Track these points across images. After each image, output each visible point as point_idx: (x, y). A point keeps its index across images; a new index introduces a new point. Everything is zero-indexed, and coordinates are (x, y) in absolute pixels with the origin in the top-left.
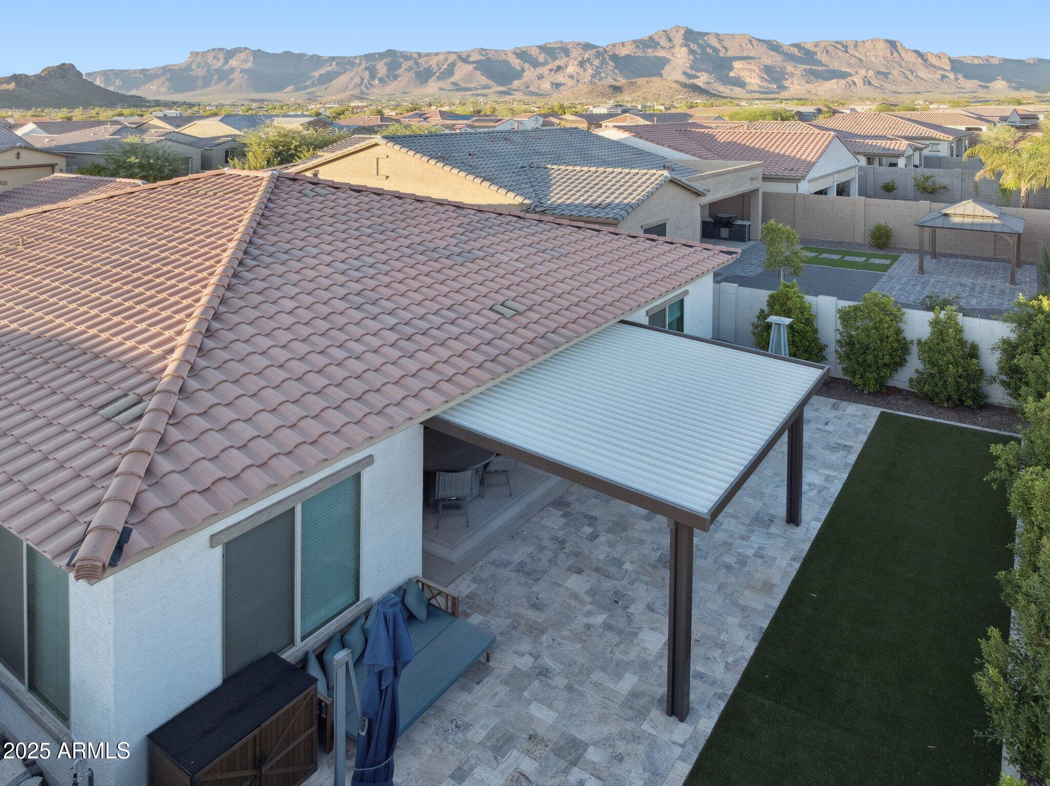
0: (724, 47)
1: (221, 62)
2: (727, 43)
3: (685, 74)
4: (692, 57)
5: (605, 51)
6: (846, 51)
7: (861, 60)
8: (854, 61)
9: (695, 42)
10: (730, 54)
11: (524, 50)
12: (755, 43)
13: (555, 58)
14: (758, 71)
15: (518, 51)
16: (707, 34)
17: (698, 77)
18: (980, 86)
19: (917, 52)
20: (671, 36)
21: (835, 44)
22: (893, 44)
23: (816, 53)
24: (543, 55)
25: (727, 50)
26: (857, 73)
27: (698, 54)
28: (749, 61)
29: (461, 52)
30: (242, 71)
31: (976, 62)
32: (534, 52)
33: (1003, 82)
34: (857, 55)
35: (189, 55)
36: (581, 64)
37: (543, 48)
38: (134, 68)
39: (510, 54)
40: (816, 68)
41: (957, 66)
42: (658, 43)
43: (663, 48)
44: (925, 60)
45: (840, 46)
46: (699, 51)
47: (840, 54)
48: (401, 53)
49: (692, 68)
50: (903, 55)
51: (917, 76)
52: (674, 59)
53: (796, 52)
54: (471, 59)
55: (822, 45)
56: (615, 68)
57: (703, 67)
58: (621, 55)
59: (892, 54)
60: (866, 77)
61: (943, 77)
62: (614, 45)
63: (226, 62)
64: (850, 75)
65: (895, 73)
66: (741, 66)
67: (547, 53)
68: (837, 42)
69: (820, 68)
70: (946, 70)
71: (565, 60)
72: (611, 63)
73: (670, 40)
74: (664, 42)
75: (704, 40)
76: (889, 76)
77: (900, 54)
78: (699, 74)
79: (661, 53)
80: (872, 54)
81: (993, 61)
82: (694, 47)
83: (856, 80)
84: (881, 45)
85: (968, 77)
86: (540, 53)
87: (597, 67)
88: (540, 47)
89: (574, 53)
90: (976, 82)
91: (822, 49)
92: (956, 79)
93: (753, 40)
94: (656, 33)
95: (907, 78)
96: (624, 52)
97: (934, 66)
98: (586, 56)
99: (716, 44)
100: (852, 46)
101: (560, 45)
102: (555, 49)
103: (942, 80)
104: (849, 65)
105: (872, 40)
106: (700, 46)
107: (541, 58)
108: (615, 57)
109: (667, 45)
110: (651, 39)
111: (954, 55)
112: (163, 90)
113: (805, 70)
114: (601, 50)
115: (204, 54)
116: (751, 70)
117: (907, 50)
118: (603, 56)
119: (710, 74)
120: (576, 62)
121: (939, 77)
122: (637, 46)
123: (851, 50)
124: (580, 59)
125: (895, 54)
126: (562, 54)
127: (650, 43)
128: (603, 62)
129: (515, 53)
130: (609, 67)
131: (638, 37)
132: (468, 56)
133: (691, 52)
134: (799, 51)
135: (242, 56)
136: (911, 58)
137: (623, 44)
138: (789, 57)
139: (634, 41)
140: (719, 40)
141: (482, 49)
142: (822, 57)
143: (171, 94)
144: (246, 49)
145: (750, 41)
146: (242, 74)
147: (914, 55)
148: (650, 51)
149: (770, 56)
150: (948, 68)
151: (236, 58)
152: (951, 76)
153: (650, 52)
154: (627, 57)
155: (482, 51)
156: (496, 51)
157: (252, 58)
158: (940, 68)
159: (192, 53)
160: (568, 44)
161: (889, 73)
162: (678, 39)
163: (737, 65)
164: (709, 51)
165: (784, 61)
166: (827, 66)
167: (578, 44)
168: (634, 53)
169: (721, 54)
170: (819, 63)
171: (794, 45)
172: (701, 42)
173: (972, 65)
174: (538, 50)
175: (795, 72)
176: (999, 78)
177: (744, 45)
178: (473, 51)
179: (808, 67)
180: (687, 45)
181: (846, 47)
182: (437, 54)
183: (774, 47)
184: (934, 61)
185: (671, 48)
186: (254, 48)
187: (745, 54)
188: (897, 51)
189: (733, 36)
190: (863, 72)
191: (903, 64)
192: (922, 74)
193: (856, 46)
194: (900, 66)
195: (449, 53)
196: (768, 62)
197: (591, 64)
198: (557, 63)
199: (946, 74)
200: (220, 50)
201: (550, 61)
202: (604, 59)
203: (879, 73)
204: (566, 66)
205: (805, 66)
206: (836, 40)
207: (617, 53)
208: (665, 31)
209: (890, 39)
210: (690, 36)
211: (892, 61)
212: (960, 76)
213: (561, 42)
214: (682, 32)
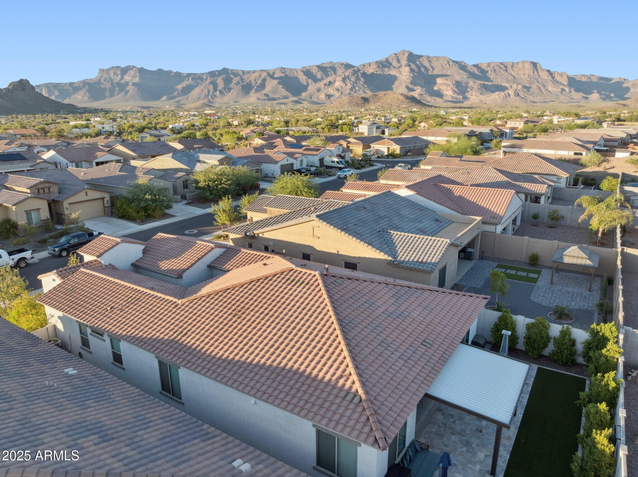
0: (432, 67)
1: (119, 77)
2: (434, 64)
3: (407, 87)
4: (412, 75)
5: (359, 70)
6: (506, 71)
7: (514, 77)
8: (510, 78)
9: (415, 63)
10: (435, 72)
11: (308, 68)
12: (451, 63)
13: (327, 76)
14: (451, 85)
15: (305, 70)
16: (421, 56)
17: (415, 90)
18: (583, 97)
19: (549, 71)
20: (400, 58)
21: (500, 65)
22: (534, 65)
23: (487, 72)
24: (320, 72)
25: (433, 69)
26: (511, 87)
27: (416, 72)
28: (446, 78)
29: (269, 70)
30: (134, 84)
31: (584, 79)
32: (315, 71)
33: (597, 94)
34: (513, 73)
35: (98, 71)
36: (344, 80)
37: (321, 68)
38: (65, 82)
39: (299, 72)
40: (487, 83)
41: (573, 83)
42: (391, 64)
43: (395, 67)
44: (553, 77)
45: (502, 66)
46: (416, 70)
47: (503, 72)
48: (232, 70)
49: (412, 83)
50: (540, 73)
51: (547, 90)
52: (401, 76)
53: (475, 70)
54: (275, 76)
55: (492, 65)
56: (365, 83)
57: (418, 82)
58: (368, 73)
59: (534, 73)
60: (516, 90)
61: (563, 90)
62: (364, 65)
63: (122, 78)
64: (507, 88)
65: (534, 87)
66: (441, 82)
67: (322, 71)
69: (490, 83)
70: (564, 85)
71: (334, 76)
72: (362, 79)
73: (399, 61)
74: (395, 63)
75: (420, 62)
76: (531, 89)
77: (538, 73)
78: (415, 88)
79: (393, 72)
80: (521, 72)
81: (594, 80)
82: (413, 67)
83: (510, 92)
84: (528, 66)
85: (577, 90)
86: (318, 71)
87: (354, 83)
88: (318, 66)
89: (340, 71)
90: (581, 94)
91: (491, 68)
92: (570, 92)
93: (450, 61)
94: (391, 56)
95: (541, 91)
96: (370, 71)
97: (557, 82)
98: (347, 74)
99: (427, 65)
100: (510, 67)
101: (330, 65)
102: (327, 68)
103: (561, 93)
104: (507, 81)
105: (523, 62)
106: (418, 66)
107: (319, 76)
108: (364, 75)
109: (398, 65)
110: (387, 60)
111: (571, 74)
112: (86, 98)
113: (480, 84)
114: (356, 69)
115: (108, 71)
116: (448, 85)
117: (543, 70)
118: (357, 74)
119: (422, 87)
120: (341, 79)
121: (560, 90)
122: (379, 66)
123: (509, 70)
124: (343, 76)
125: (536, 72)
126: (332, 72)
127: (385, 64)
128: (358, 79)
129: (303, 72)
130: (361, 83)
132: (274, 73)
133: (412, 70)
134: (478, 70)
135: (132, 72)
136: (544, 76)
137: (370, 64)
138: (472, 75)
139: (377, 62)
140: (429, 61)
141: (283, 68)
142: (491, 75)
143: (91, 102)
144: (134, 67)
145: (448, 62)
146: (134, 87)
147: (547, 73)
148: (386, 69)
149: (460, 74)
150: (566, 83)
151: (128, 74)
152: (567, 89)
153: (387, 71)
154: (373, 74)
155: (282, 69)
156: (291, 70)
157: (138, 74)
158: (561, 84)
159: (100, 70)
160: (336, 64)
161: (531, 87)
162: (404, 62)
163: (439, 81)
164: (423, 70)
165: (468, 77)
166: (492, 82)
167: (342, 64)
168: (377, 71)
169: (430, 73)
170: (488, 79)
171: (476, 66)
172: (418, 63)
173: (580, 81)
174: (317, 69)
175: (474, 86)
176: (595, 91)
177: (444, 65)
178: (276, 69)
179: (482, 82)
180: (409, 66)
181: (506, 67)
182: (254, 72)
183: (462, 67)
184: (558, 78)
185: (399, 67)
186: (139, 67)
187: (444, 72)
188: (537, 70)
189: (438, 58)
190: (515, 86)
191: (540, 80)
192: (550, 88)
193: (512, 67)
194: (538, 82)
195: (262, 71)
196: (458, 78)
197: (350, 80)
198: (329, 79)
199: (565, 88)
200: (118, 67)
201: (324, 77)
202: (358, 76)
203: (525, 87)
204: (334, 82)
205: (480, 82)
206: (500, 62)
207: (366, 71)
208: (396, 54)
209: (534, 61)
210: (412, 58)
211: (533, 78)
212: (572, 90)
213: (331, 63)
214: (406, 55)
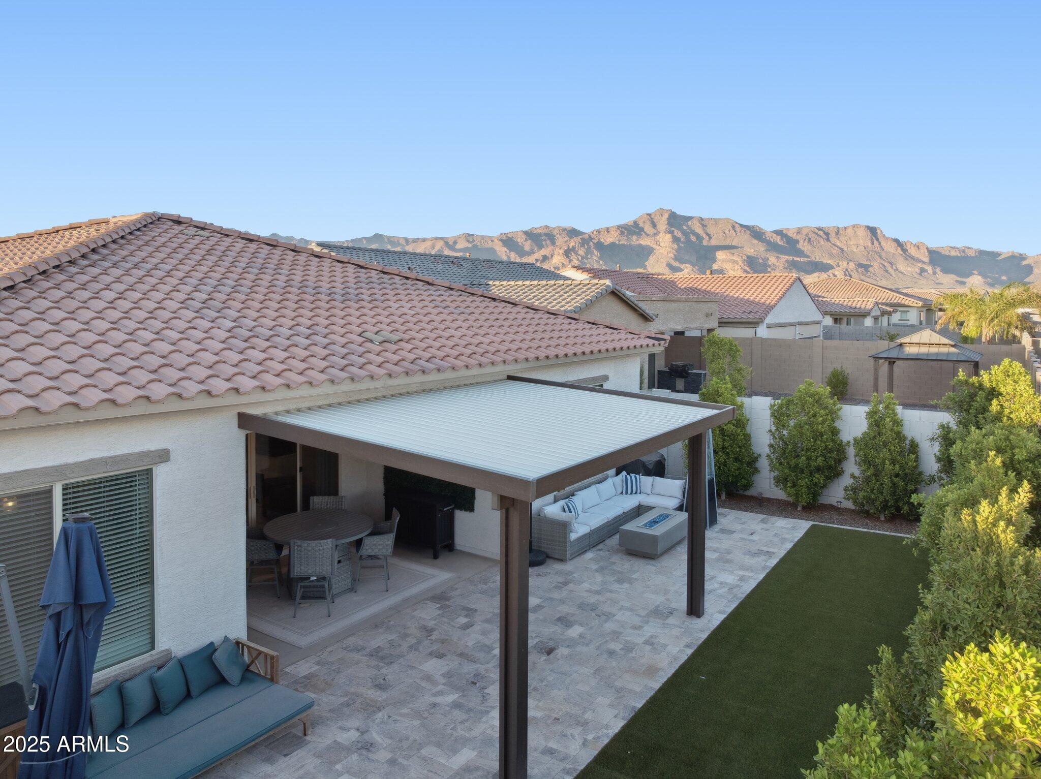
0: (707, 234)
2: (711, 230)
3: (669, 266)
4: (676, 246)
5: (591, 238)
6: (828, 240)
7: (842, 250)
8: (835, 251)
9: (679, 228)
10: (714, 242)
11: (510, 236)
12: (738, 229)
13: (541, 247)
14: (740, 263)
15: (505, 238)
16: (690, 218)
17: (681, 270)
18: (957, 281)
19: (896, 241)
20: (656, 221)
21: (817, 231)
22: (873, 231)
23: (798, 242)
24: (529, 242)
25: (710, 238)
26: (838, 265)
27: (682, 242)
28: (732, 251)
29: (448, 238)
31: (953, 253)
32: (520, 240)
33: (979, 277)
34: (839, 244)
36: (567, 253)
37: (529, 234)
39: (496, 241)
40: (798, 259)
41: (937, 258)
42: (642, 230)
43: (648, 235)
44: (905, 251)
45: (821, 233)
46: (683, 239)
47: (822, 242)
48: (388, 238)
49: (676, 259)
50: (883, 244)
51: (897, 270)
52: (658, 247)
53: (778, 239)
54: (458, 247)
55: (804, 232)
56: (600, 258)
57: (686, 257)
58: (606, 244)
59: (872, 243)
60: (847, 270)
61: (923, 270)
62: (599, 231)
64: (832, 267)
65: (875, 265)
66: (724, 257)
67: (533, 240)
68: (819, 229)
69: (802, 260)
70: (924, 263)
71: (551, 248)
72: (596, 253)
73: (654, 225)
74: (648, 228)
75: (688, 226)
76: (870, 269)
77: (880, 244)
78: (682, 266)
79: (645, 242)
80: (852, 242)
81: (971, 253)
82: (678, 233)
83: (836, 273)
84: (862, 233)
85: (946, 271)
86: (526, 240)
87: (583, 258)
88: (526, 233)
89: (560, 241)
90: (953, 277)
91: (804, 236)
92: (935, 273)
93: (737, 225)
94: (641, 217)
95: (887, 271)
96: (609, 239)
97: (913, 258)
98: (572, 244)
99: (699, 231)
100: (834, 234)
101: (545, 231)
102: (540, 235)
103: (920, 274)
104: (831, 256)
105: (853, 226)
106: (684, 233)
107: (527, 248)
108: (600, 246)
109: (653, 231)
110: (636, 223)
111: (933, 245)
113: (787, 261)
114: (586, 236)
116: (735, 262)
117: (887, 239)
118: (588, 244)
119: (694, 266)
120: (561, 251)
121: (918, 271)
122: (622, 233)
123: (833, 239)
124: (565, 248)
125: (875, 242)
126: (548, 242)
127: (634, 229)
128: (589, 252)
129: (501, 240)
130: (595, 258)
131: (622, 222)
132: (455, 243)
133: (676, 240)
134: (782, 239)
136: (890, 248)
137: (608, 230)
138: (773, 247)
139: (619, 227)
140: (703, 225)
141: (469, 235)
142: (803, 246)
145: (733, 227)
147: (894, 244)
148: (634, 238)
149: (753, 244)
150: (926, 260)
152: (929, 269)
153: (635, 241)
154: (613, 244)
155: (469, 237)
156: (483, 237)
158: (919, 261)
160: (554, 229)
161: (870, 266)
162: (662, 226)
163: (720, 255)
164: (693, 238)
165: (766, 250)
166: (808, 257)
167: (564, 230)
168: (619, 241)
169: (705, 243)
170: (800, 253)
171: (779, 232)
172: (685, 228)
173: (949, 256)
174: (524, 237)
175: (778, 264)
176: (975, 272)
177: (727, 231)
178: (459, 237)
179: (790, 258)
180: (671, 232)
181: (827, 234)
182: (424, 240)
183: (756, 234)
184: (912, 251)
185: (656, 234)
187: (728, 243)
188: (877, 240)
189: (716, 221)
190: (844, 264)
191: (883, 255)
192: (901, 267)
193: (837, 233)
194: (881, 257)
195: (437, 238)
196: (750, 251)
197: (576, 254)
198: (543, 252)
199: (925, 267)
201: (536, 249)
202: (589, 247)
203: (860, 265)
204: (552, 256)
205: (787, 257)
206: (817, 226)
207: (602, 240)
208: (649, 215)
209: (871, 225)
210: (675, 220)
211: (873, 251)
212: (938, 270)
213: (547, 227)
214: (666, 216)
